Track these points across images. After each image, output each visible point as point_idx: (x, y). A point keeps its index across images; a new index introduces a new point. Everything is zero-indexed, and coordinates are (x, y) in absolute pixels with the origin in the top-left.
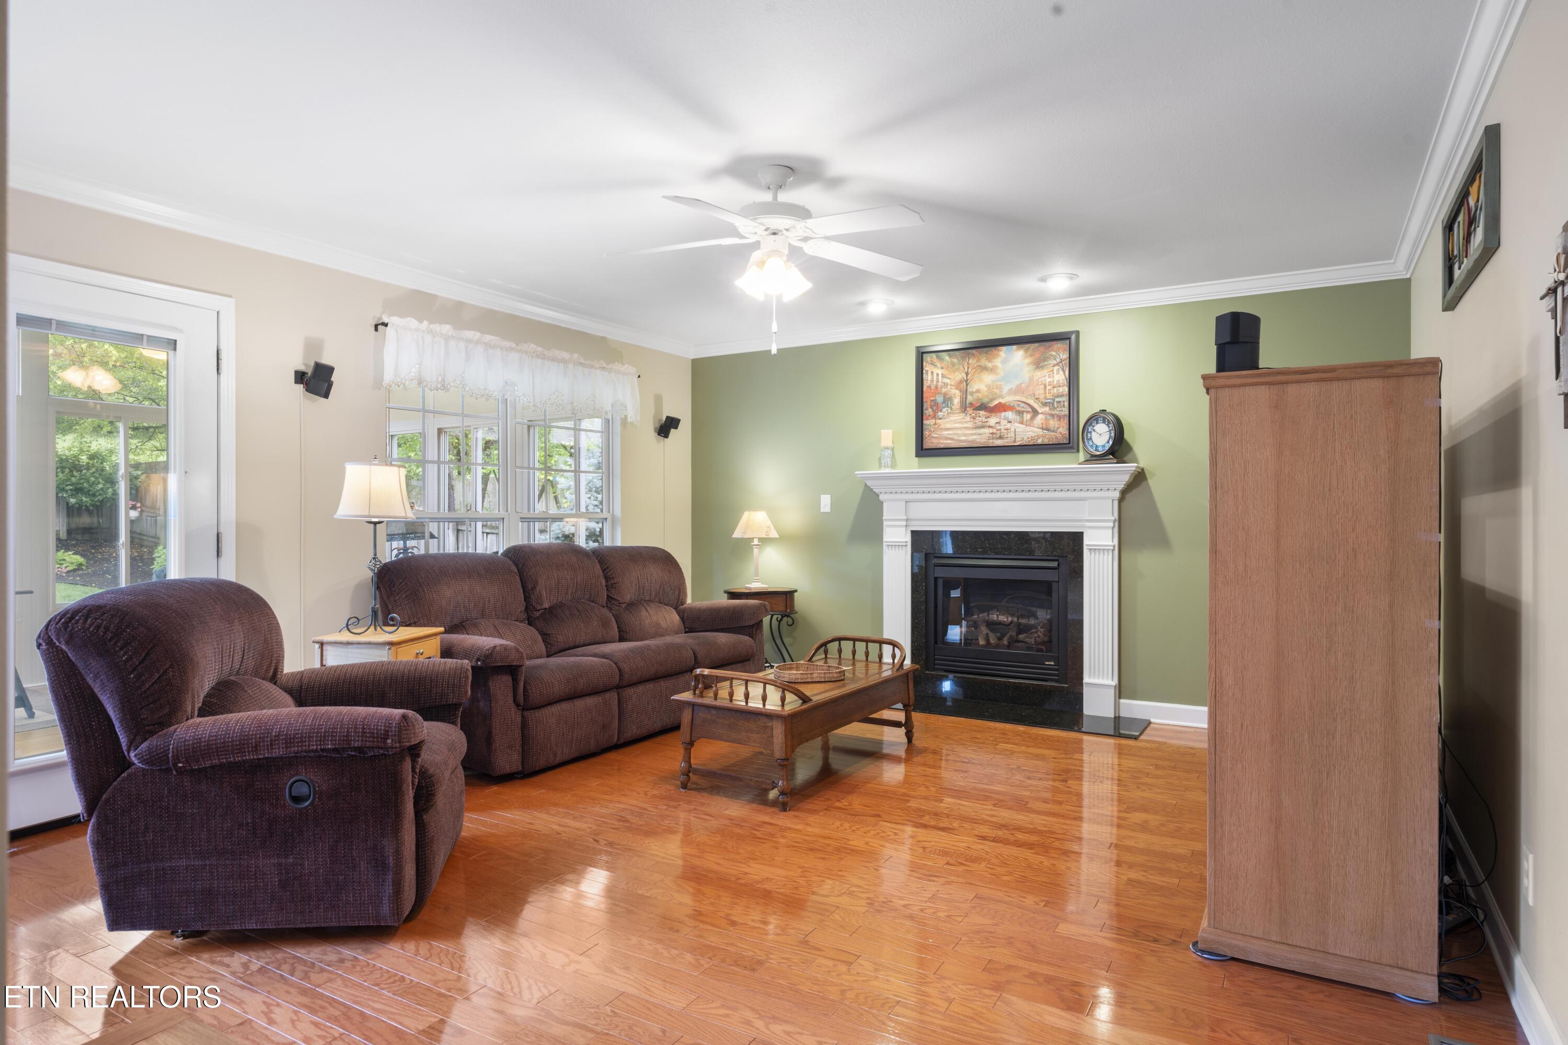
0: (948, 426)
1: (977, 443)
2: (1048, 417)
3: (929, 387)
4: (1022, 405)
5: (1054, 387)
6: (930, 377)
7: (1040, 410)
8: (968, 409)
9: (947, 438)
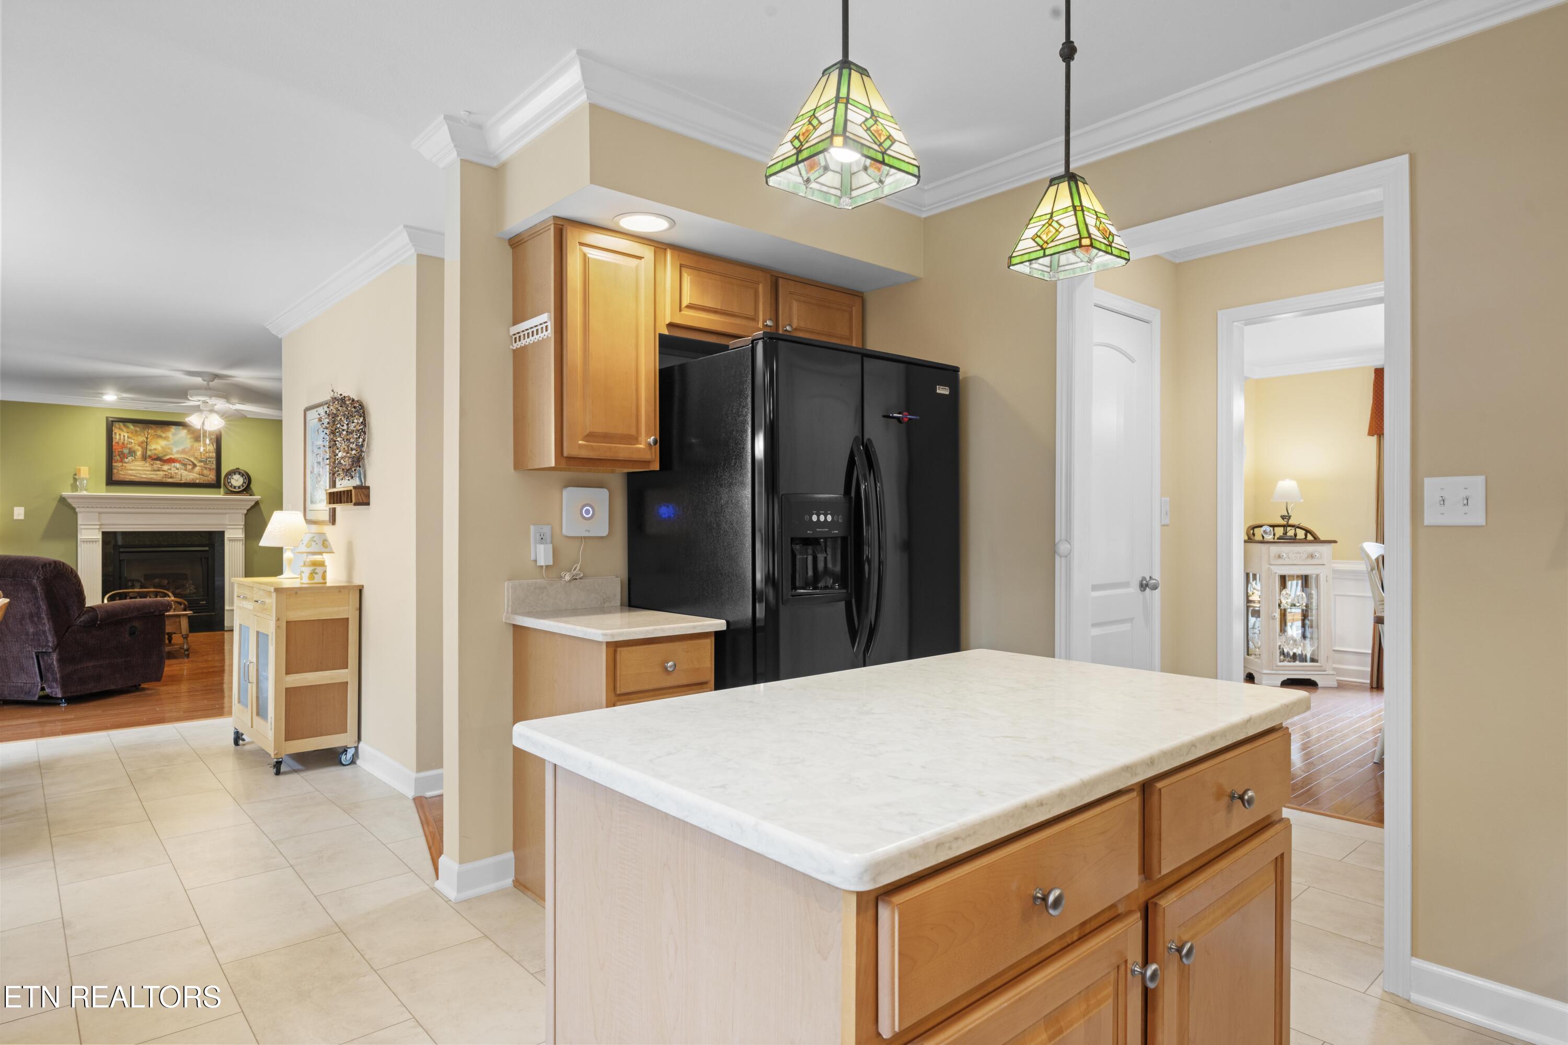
0: (132, 468)
1: (154, 479)
2: (203, 468)
3: (118, 443)
4: (186, 460)
5: (207, 453)
6: (118, 437)
7: (198, 465)
8: (147, 459)
9: (131, 475)
